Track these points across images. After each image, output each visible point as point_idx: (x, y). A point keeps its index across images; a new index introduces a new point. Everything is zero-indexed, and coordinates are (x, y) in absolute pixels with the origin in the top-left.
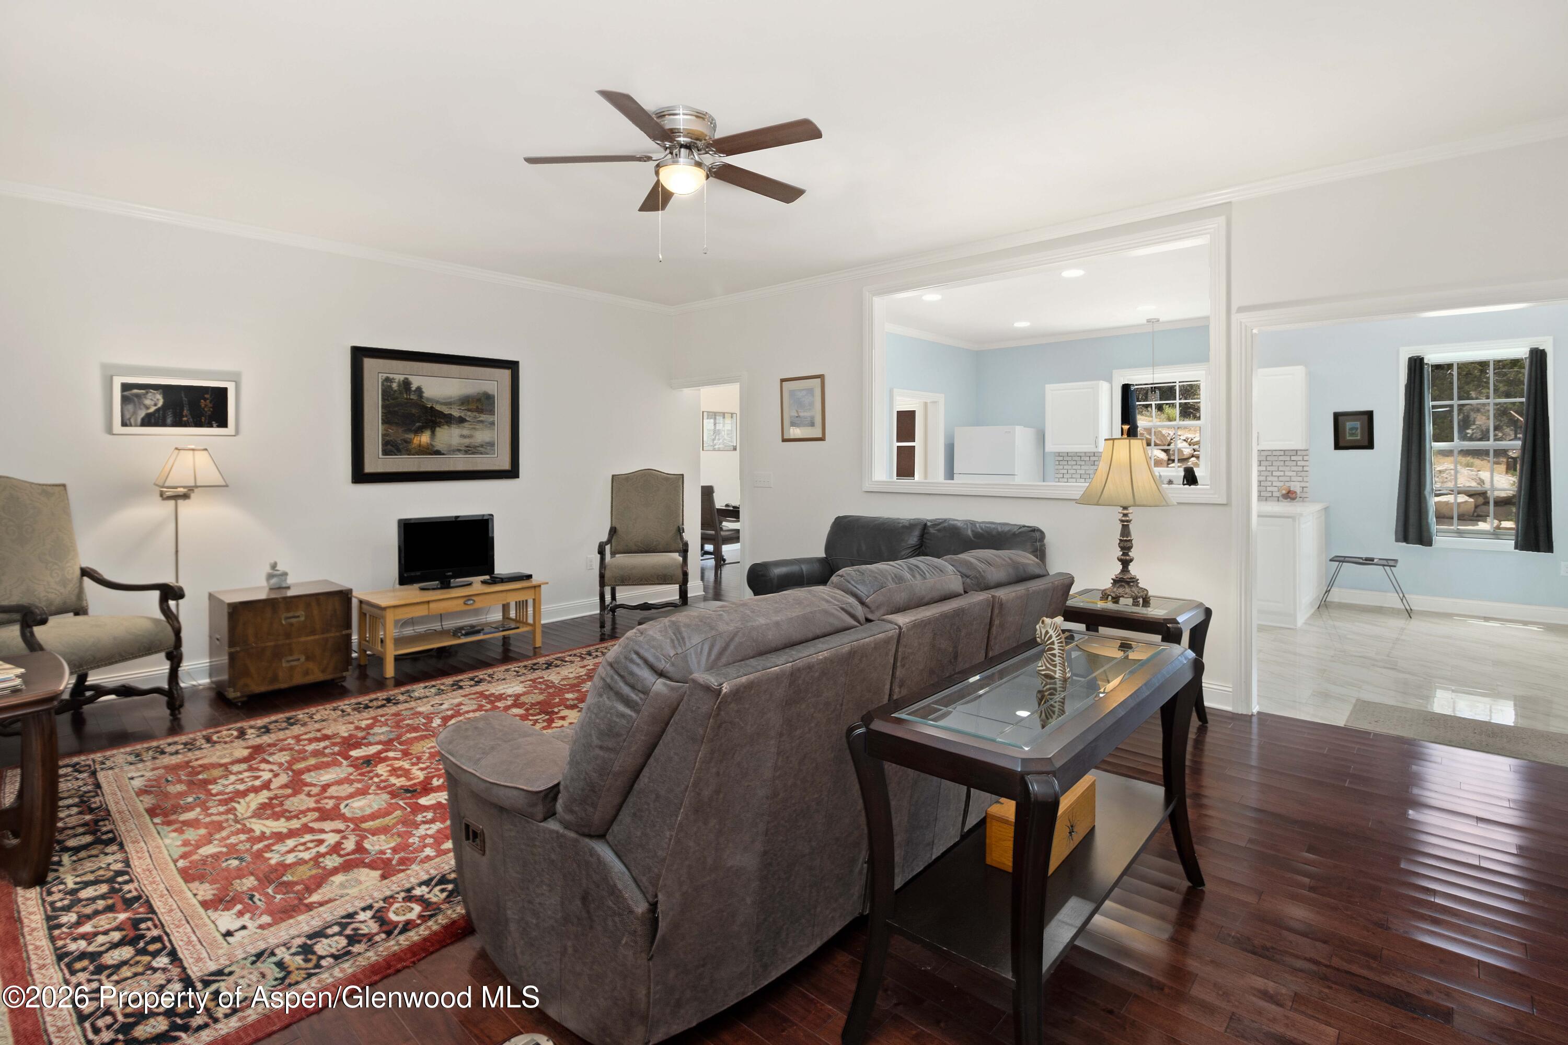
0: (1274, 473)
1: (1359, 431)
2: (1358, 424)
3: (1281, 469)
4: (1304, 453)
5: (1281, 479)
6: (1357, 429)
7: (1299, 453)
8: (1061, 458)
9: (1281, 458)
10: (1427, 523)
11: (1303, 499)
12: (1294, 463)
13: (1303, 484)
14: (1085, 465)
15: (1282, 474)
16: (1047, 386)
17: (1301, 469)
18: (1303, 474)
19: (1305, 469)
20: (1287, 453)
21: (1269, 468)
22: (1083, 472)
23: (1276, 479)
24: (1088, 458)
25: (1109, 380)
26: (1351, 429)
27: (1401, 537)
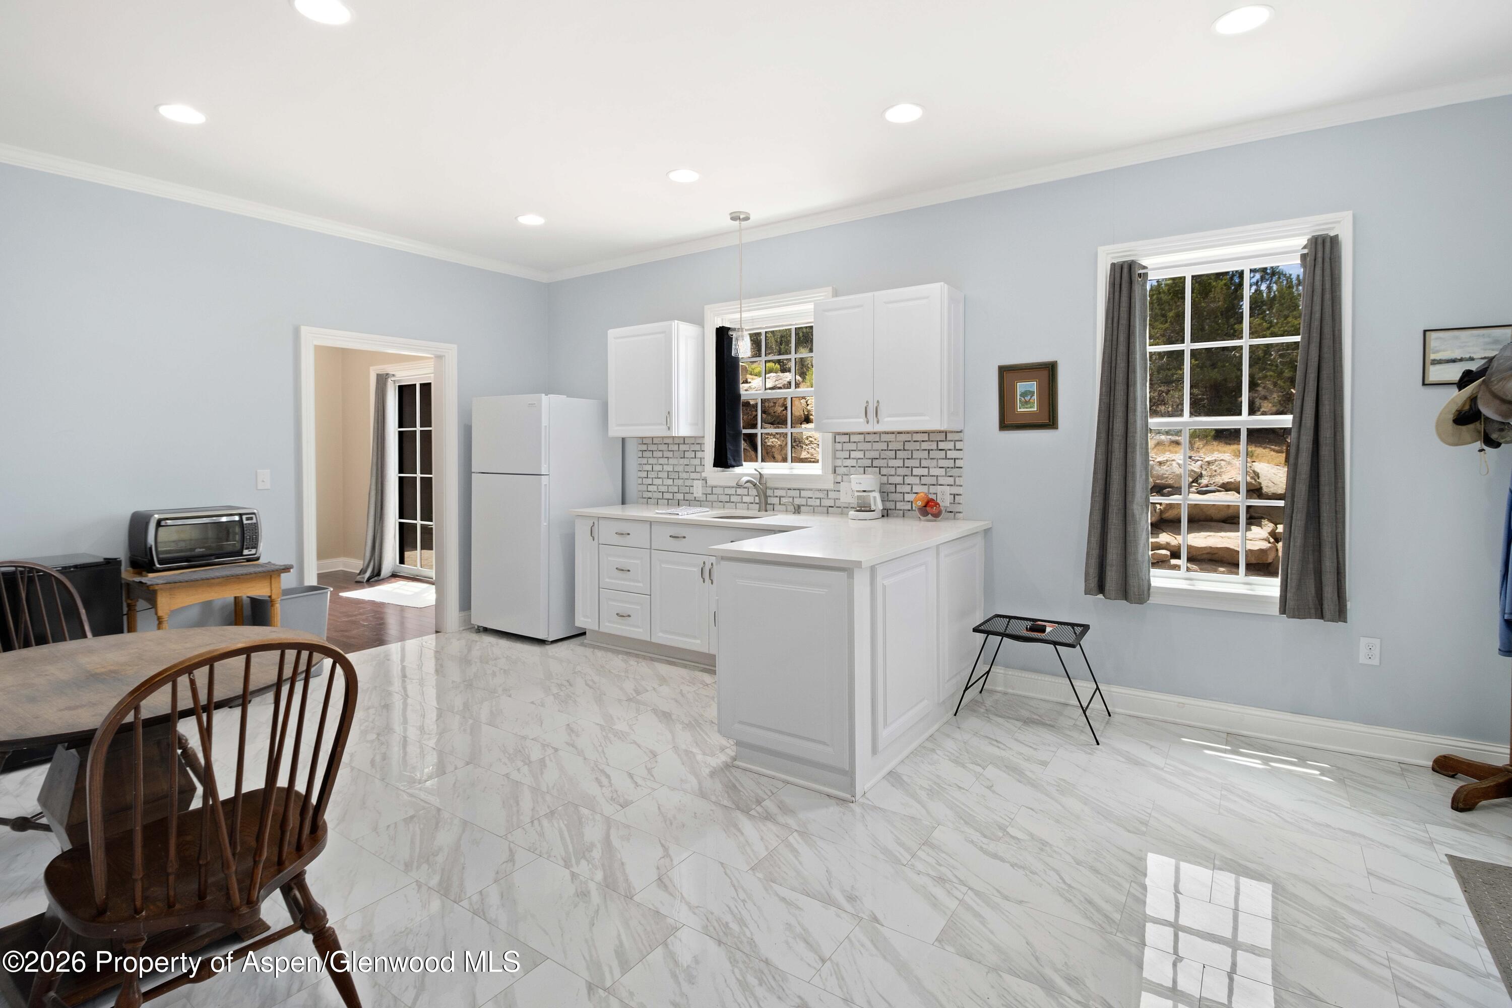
0: (916, 471)
1: (1035, 397)
2: (1033, 386)
3: (924, 463)
4: (956, 437)
5: (924, 480)
6: (1032, 393)
7: (950, 436)
8: (644, 447)
9: (925, 446)
10: (1136, 560)
11: (953, 514)
12: (943, 454)
13: (955, 490)
14: (673, 457)
15: (925, 472)
16: (612, 333)
17: (951, 463)
18: (955, 472)
19: (958, 463)
20: (932, 437)
21: (908, 463)
22: (670, 468)
23: (917, 480)
24: (676, 448)
25: (698, 320)
26: (1024, 394)
27: (1094, 583)
